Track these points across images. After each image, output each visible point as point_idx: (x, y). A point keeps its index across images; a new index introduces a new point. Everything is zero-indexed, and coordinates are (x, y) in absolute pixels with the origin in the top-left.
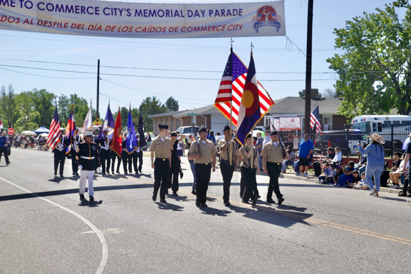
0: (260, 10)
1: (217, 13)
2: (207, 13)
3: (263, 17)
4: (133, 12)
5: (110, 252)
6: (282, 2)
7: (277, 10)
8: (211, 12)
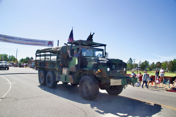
0: (49, 42)
1: (41, 42)
2: (39, 41)
3: (50, 43)
4: (24, 40)
5: (12, 87)
6: (53, 41)
7: (52, 42)
8: (40, 41)
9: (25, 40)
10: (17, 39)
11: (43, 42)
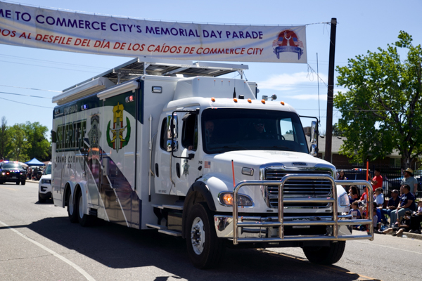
0: (281, 35)
1: (235, 35)
2: (224, 34)
3: (285, 42)
6: (304, 27)
7: (299, 35)
8: (228, 34)
9: (150, 30)
10: (108, 27)
11: (248, 35)
